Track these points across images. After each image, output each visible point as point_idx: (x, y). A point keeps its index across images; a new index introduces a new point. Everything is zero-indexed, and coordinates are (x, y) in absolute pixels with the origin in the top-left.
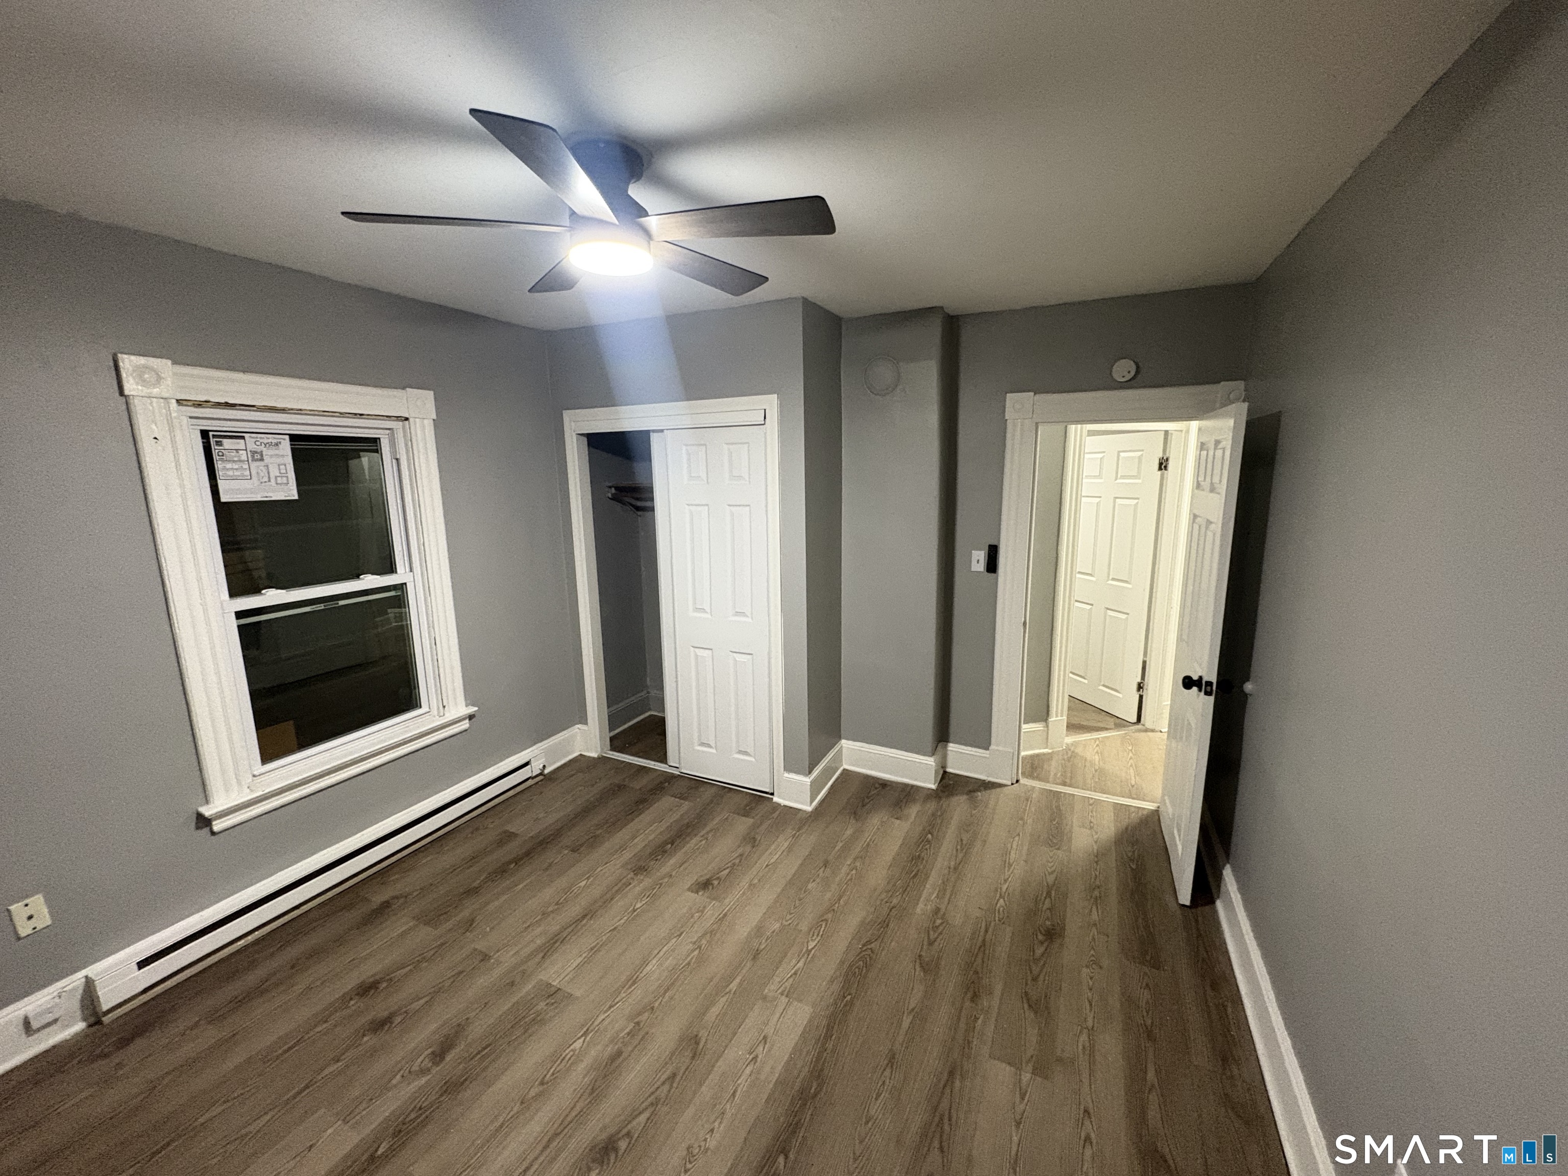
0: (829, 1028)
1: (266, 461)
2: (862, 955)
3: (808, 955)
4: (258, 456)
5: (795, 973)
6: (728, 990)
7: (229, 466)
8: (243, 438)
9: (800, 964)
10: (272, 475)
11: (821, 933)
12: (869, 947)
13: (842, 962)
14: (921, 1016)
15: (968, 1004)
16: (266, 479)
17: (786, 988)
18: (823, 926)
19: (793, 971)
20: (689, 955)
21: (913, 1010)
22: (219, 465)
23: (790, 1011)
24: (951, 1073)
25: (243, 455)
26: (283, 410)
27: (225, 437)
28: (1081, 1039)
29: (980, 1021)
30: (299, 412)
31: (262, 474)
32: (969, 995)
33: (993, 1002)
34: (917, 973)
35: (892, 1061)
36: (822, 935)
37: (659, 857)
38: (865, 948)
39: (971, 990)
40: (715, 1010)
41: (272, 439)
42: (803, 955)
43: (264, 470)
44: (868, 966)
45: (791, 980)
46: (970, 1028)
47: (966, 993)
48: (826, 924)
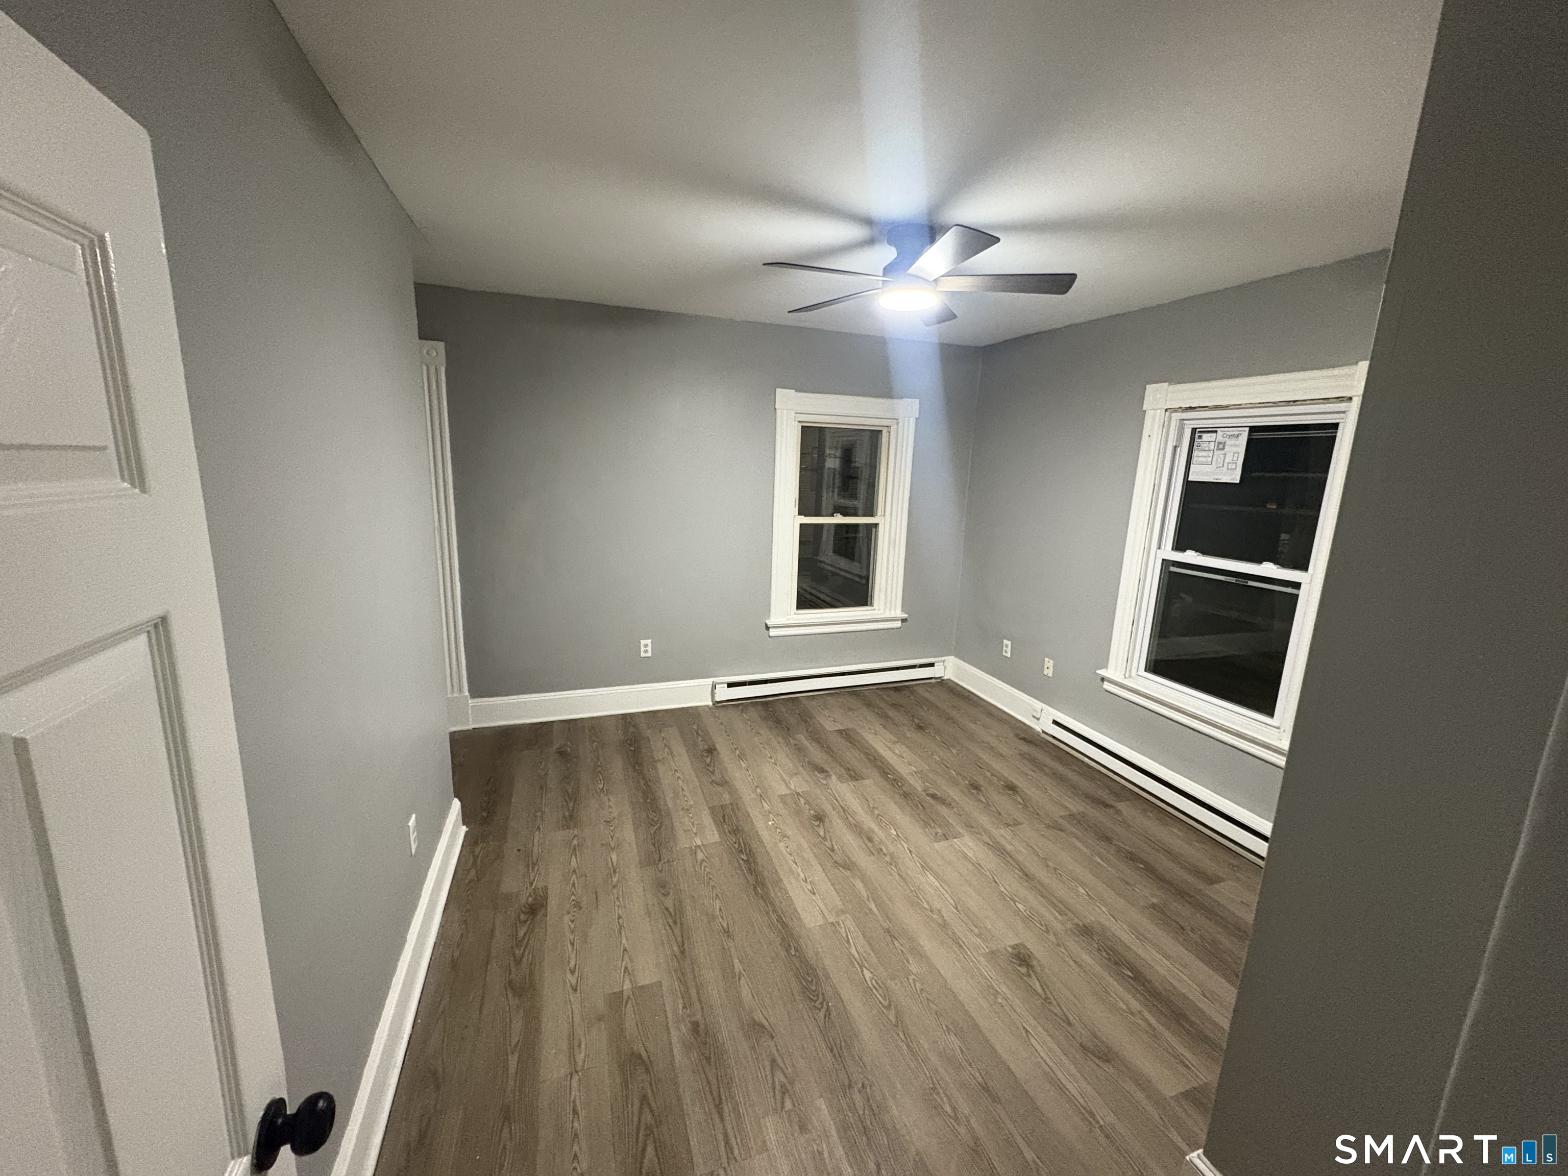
0: (784, 925)
1: (1226, 450)
2: (821, 996)
3: (858, 964)
4: (1221, 446)
5: (848, 942)
6: (870, 899)
7: (1201, 454)
8: (1216, 432)
9: (853, 951)
10: (1226, 461)
11: (874, 991)
12: (823, 1010)
13: (828, 977)
14: (730, 977)
15: (699, 1017)
16: (1221, 465)
17: (841, 928)
18: (883, 1001)
19: (851, 941)
20: (926, 901)
21: (740, 979)
22: (1195, 453)
23: (820, 918)
24: (683, 952)
25: (1212, 445)
26: (1226, 407)
27: (1205, 432)
28: (583, 1054)
29: (681, 1006)
30: (1238, 407)
31: (1219, 460)
32: (702, 1027)
33: (678, 1034)
34: (761, 1015)
35: (727, 932)
36: (871, 990)
37: (1104, 954)
38: (825, 1006)
39: (703, 1035)
40: (859, 885)
41: (1235, 431)
42: (862, 961)
43: (1222, 457)
44: (805, 989)
45: (844, 935)
46: (686, 995)
47: (706, 1025)
48: (883, 1006)
